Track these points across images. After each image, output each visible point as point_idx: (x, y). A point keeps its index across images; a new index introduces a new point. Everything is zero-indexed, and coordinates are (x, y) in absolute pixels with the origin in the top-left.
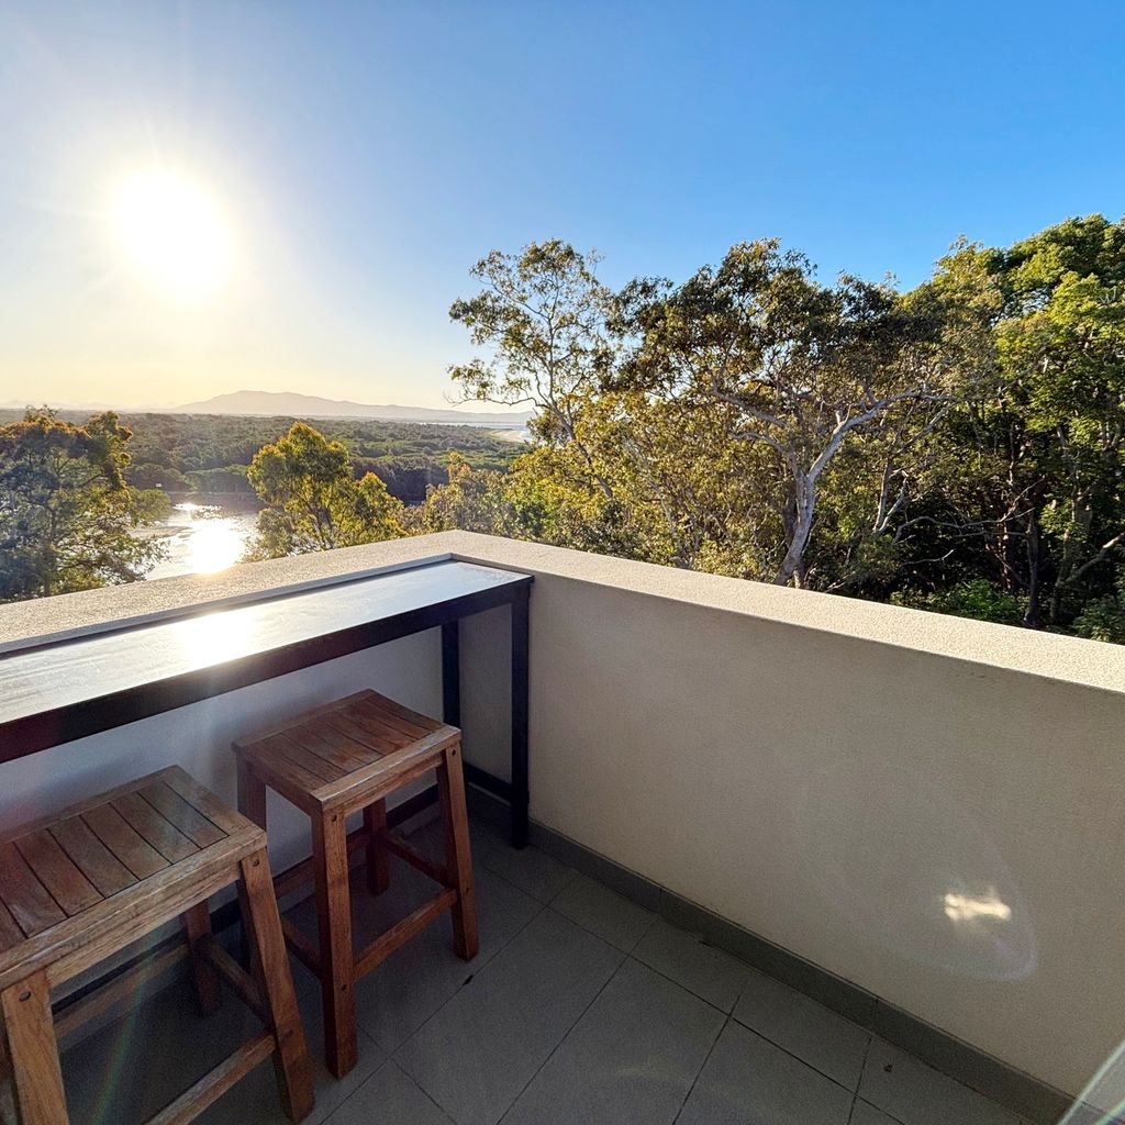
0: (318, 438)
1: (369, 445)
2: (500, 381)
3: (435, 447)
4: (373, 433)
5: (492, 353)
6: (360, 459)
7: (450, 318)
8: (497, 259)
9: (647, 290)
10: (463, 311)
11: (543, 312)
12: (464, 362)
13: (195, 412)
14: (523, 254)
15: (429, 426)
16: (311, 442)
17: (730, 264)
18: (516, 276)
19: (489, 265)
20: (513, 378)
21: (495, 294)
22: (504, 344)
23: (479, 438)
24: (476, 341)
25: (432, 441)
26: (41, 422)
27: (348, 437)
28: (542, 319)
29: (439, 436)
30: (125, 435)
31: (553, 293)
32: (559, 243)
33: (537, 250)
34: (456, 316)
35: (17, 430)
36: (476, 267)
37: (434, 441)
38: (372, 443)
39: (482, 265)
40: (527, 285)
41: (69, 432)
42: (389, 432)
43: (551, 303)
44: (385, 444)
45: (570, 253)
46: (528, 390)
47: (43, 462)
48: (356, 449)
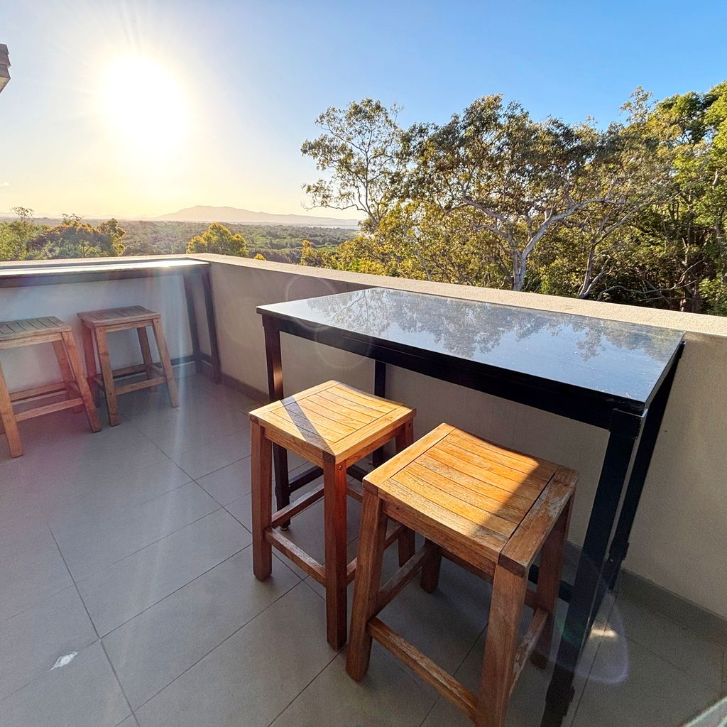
0: (227, 232)
1: (275, 241)
2: (335, 194)
3: (318, 243)
4: (278, 234)
5: (330, 176)
6: (269, 250)
7: (302, 153)
8: (332, 113)
9: (422, 131)
10: (309, 148)
11: (362, 147)
12: (313, 182)
13: (169, 220)
14: (348, 109)
15: (315, 228)
16: (222, 235)
17: (469, 112)
18: (345, 124)
19: (327, 117)
20: (343, 192)
21: (331, 136)
22: (338, 170)
23: (347, 237)
24: (321, 168)
25: (315, 239)
26: (75, 225)
27: (263, 236)
28: (360, 152)
29: (321, 236)
30: (121, 234)
31: (368, 135)
32: (371, 101)
33: (356, 107)
34: (305, 152)
35: (61, 229)
36: (319, 119)
37: (317, 239)
38: (278, 240)
39: (322, 117)
40: (351, 130)
41: (89, 231)
42: (289, 232)
43: (367, 141)
44: (286, 241)
45: (378, 107)
46: (353, 199)
47: (75, 249)
48: (267, 244)
